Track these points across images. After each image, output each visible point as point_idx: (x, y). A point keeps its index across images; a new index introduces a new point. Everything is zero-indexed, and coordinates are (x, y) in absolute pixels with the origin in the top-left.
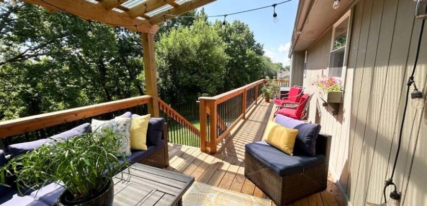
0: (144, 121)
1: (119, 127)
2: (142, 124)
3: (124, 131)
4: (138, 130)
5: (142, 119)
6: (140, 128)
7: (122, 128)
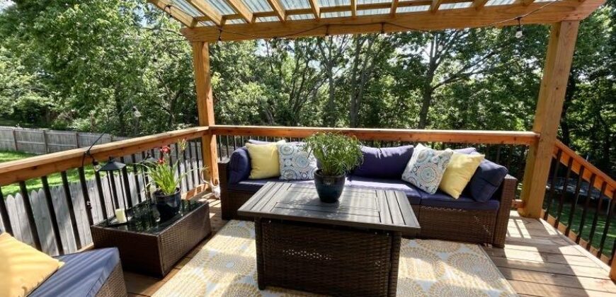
0: (470, 160)
1: (433, 158)
2: (466, 165)
3: (437, 164)
4: (457, 170)
5: (468, 158)
6: (460, 169)
7: (435, 159)
